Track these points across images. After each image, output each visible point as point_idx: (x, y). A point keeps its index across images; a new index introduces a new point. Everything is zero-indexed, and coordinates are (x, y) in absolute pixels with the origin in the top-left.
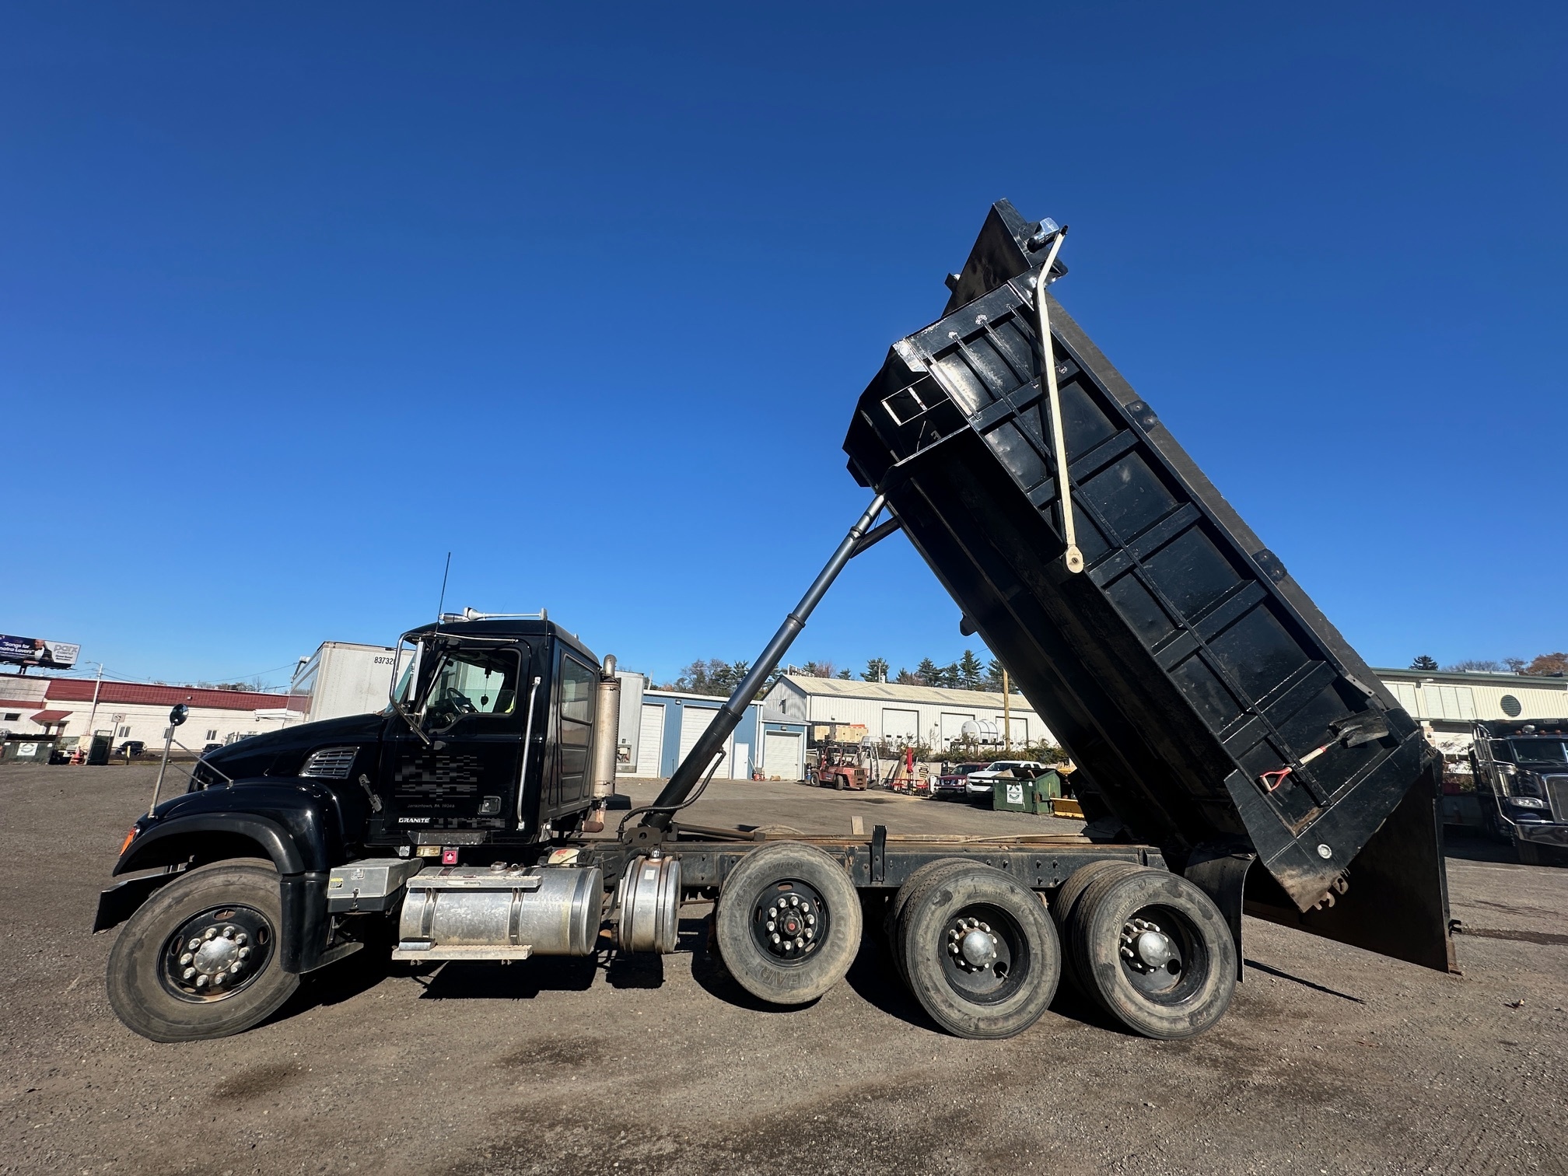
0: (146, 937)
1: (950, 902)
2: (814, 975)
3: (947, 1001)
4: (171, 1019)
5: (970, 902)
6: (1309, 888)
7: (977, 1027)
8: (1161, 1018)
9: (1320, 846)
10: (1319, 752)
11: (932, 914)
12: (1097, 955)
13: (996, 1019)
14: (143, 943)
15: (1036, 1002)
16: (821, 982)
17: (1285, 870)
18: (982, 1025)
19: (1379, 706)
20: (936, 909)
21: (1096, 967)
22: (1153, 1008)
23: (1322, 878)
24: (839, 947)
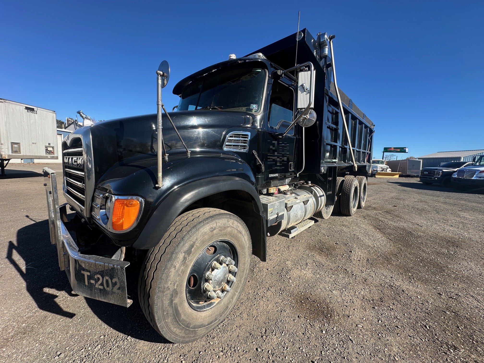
0: (177, 286)
4: (206, 324)
14: (177, 291)
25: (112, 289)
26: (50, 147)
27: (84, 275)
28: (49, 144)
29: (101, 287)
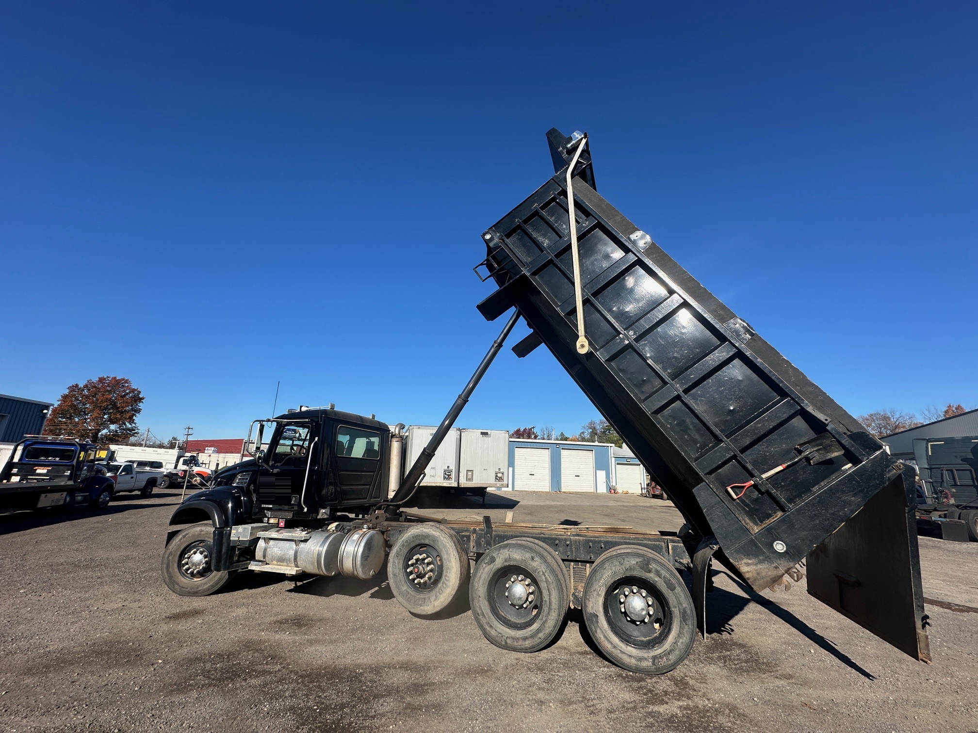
1: (494, 563)
2: (432, 599)
3: (489, 623)
5: (507, 564)
6: (764, 574)
7: (506, 642)
8: (630, 656)
9: (775, 543)
10: (780, 468)
11: (483, 570)
12: (587, 606)
13: (517, 639)
15: (543, 632)
16: (436, 604)
17: (743, 559)
18: (509, 641)
19: (841, 430)
20: (486, 567)
21: (586, 614)
22: (625, 648)
23: (776, 568)
24: (446, 584)
26: (499, 473)
28: (499, 469)
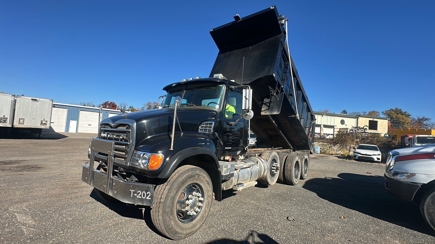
25: (146, 198)
26: (44, 121)
27: (131, 192)
28: (44, 119)
29: (140, 197)
